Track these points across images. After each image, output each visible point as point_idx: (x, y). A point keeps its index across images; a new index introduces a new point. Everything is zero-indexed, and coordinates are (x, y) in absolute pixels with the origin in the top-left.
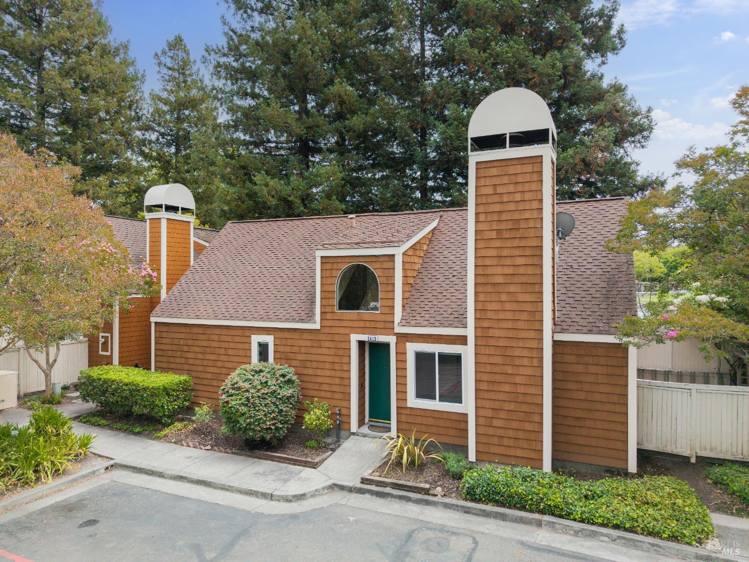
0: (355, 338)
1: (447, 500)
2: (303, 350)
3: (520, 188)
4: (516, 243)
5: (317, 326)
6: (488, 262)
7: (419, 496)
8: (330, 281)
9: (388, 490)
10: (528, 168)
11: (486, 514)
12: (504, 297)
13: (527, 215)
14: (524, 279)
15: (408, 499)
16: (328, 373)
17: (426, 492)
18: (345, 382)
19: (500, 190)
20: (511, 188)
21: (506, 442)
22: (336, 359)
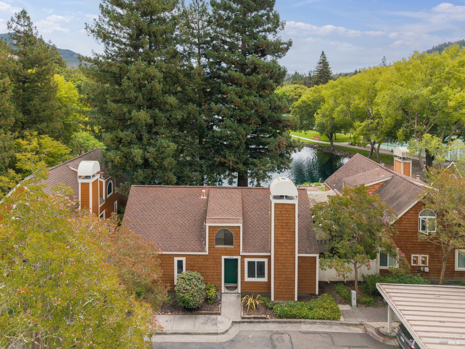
0: (223, 257)
1: (273, 320)
2: (200, 263)
3: (288, 212)
4: (287, 230)
5: (207, 253)
6: (278, 235)
7: (263, 320)
8: (212, 235)
9: (252, 320)
10: (291, 207)
11: (285, 322)
12: (283, 247)
13: (291, 221)
14: (289, 241)
15: (260, 322)
16: (211, 271)
17: (265, 318)
18: (219, 274)
19: (282, 213)
20: (285, 212)
21: (283, 293)
22: (215, 266)
